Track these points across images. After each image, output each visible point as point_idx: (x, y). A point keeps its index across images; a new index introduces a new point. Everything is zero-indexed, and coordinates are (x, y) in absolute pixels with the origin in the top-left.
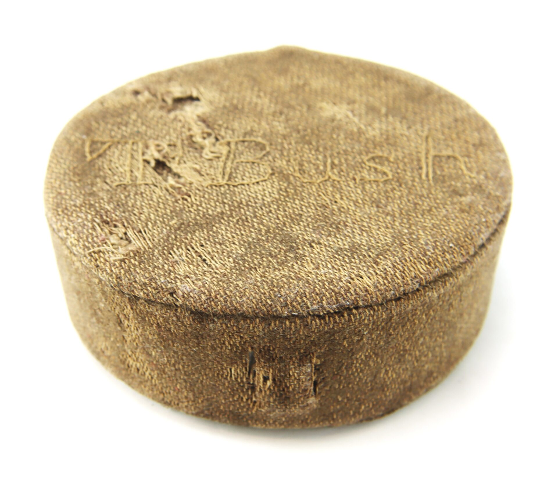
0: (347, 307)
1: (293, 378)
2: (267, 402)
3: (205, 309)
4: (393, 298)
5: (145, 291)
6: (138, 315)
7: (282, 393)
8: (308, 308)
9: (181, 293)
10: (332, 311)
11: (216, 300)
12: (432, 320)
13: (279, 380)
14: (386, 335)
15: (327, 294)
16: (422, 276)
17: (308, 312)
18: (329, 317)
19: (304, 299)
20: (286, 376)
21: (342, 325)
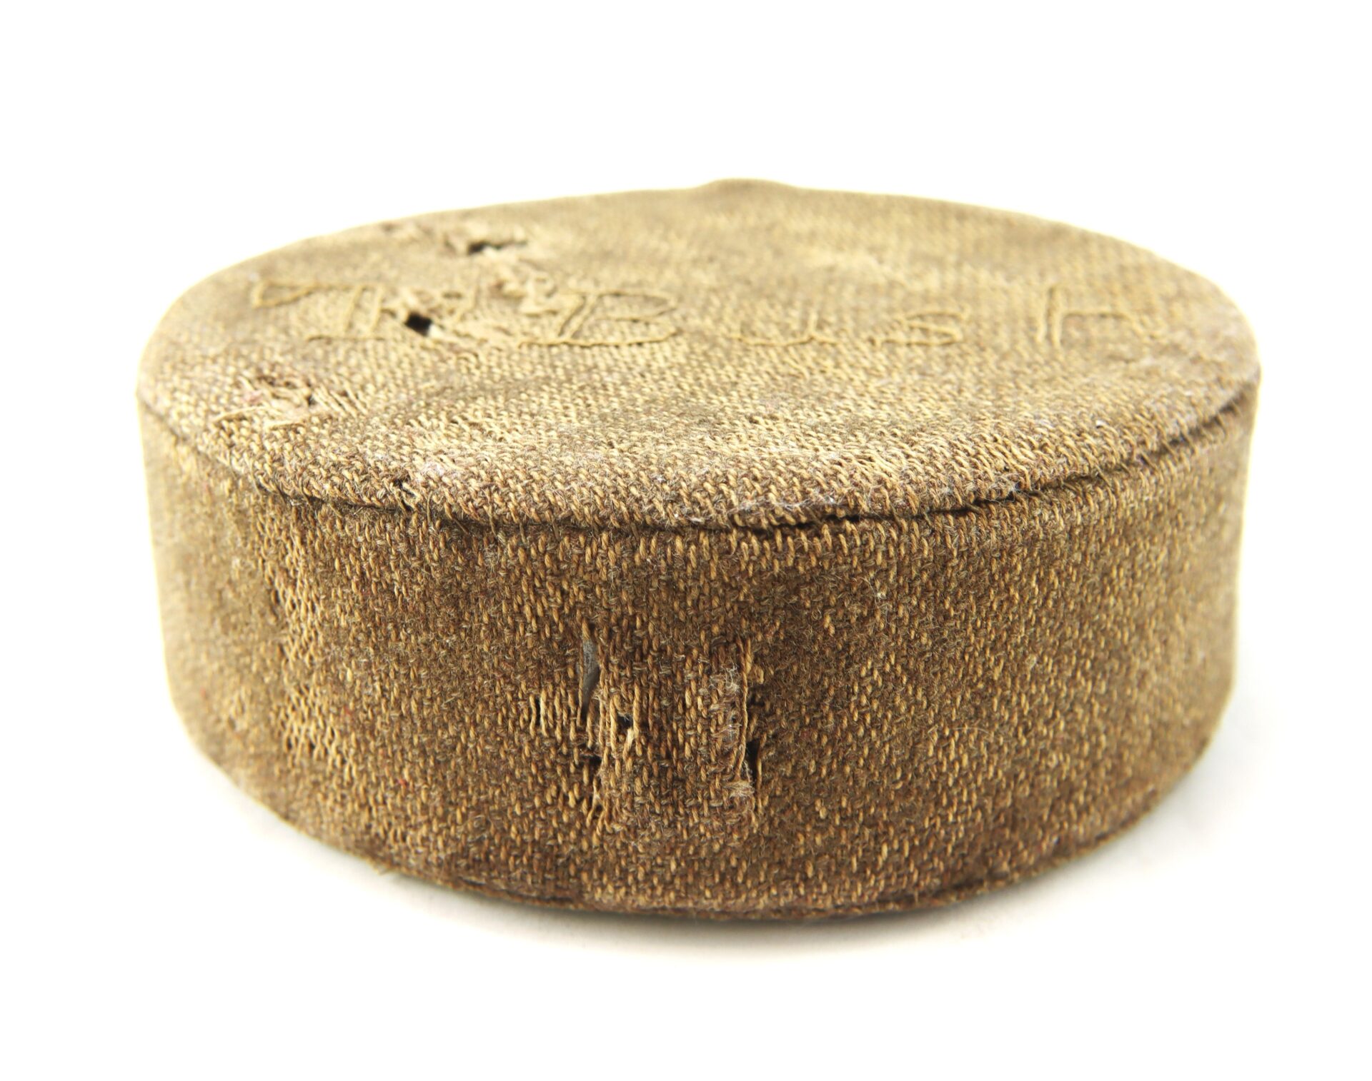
0: (829, 510)
1: (693, 714)
2: (628, 793)
3: (476, 509)
4: (948, 507)
5: (336, 479)
6: (316, 557)
7: (665, 764)
8: (730, 506)
9: (420, 478)
10: (791, 520)
11: (503, 490)
12: (1056, 602)
13: (657, 722)
14: (936, 615)
15: (781, 479)
16: (1023, 468)
17: (731, 518)
18: (784, 537)
19: (723, 487)
20: (674, 708)
21: (818, 559)
